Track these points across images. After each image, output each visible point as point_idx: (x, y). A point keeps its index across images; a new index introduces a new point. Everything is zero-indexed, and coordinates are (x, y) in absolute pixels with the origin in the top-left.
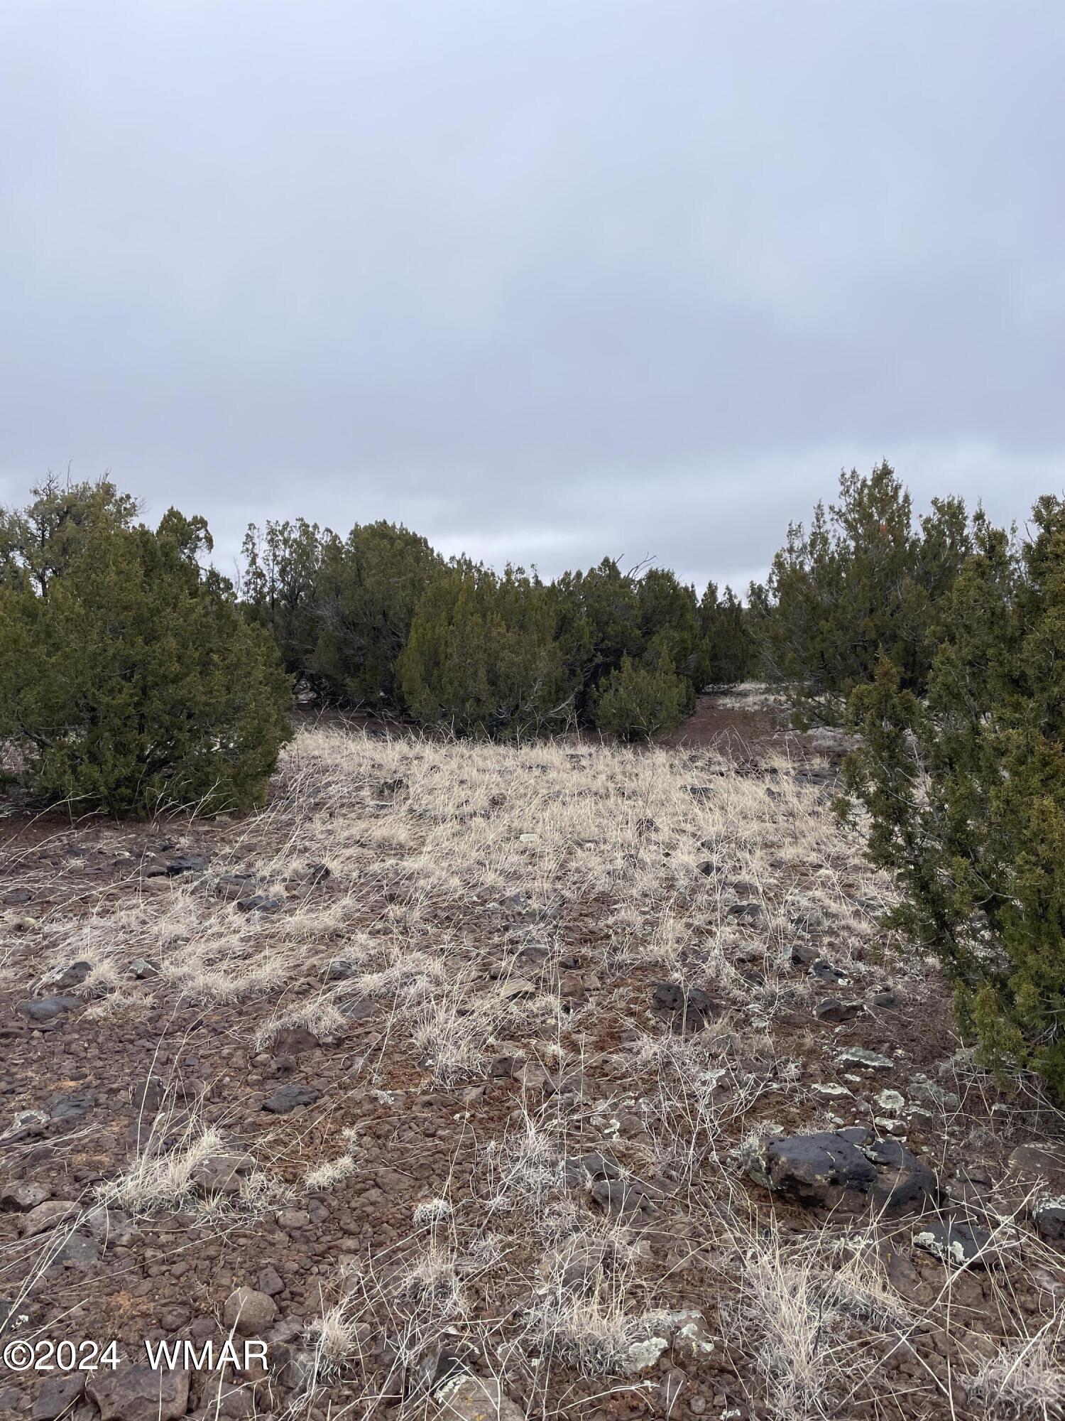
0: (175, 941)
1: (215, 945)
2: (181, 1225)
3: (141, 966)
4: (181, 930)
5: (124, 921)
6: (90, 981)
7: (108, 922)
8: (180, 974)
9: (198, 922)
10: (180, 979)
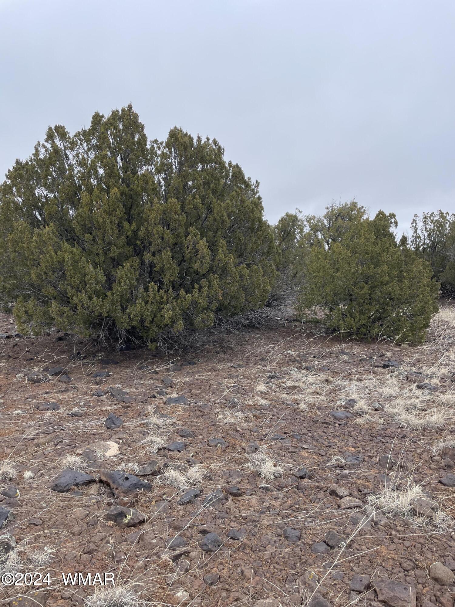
0: (390, 397)
1: (409, 402)
2: (406, 524)
3: (377, 405)
4: (392, 392)
5: (367, 384)
6: (356, 407)
7: (361, 384)
8: (395, 412)
9: (399, 390)
10: (394, 414)
